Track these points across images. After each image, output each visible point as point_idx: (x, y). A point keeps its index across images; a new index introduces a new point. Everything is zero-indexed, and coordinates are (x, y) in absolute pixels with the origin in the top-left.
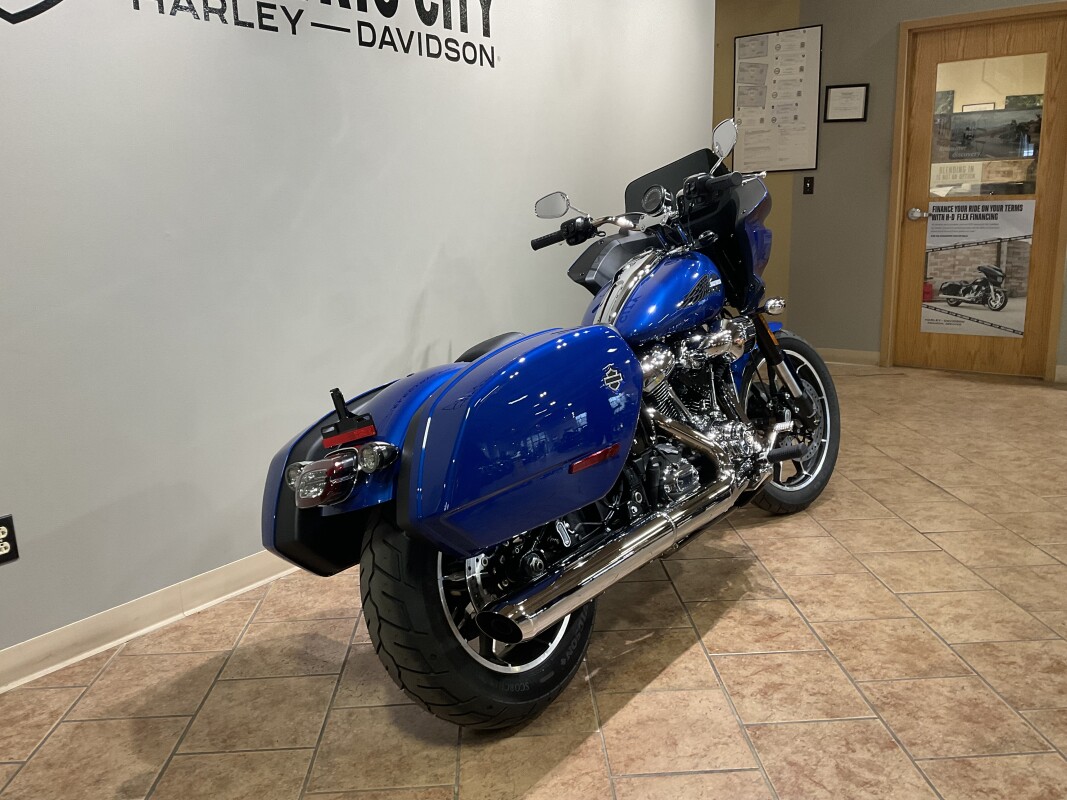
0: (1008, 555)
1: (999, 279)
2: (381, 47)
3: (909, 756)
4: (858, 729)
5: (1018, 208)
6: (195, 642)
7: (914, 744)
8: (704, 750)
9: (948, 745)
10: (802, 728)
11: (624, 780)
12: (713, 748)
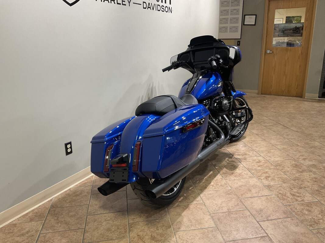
0: (310, 143)
2: (148, 9)
3: (305, 190)
4: (292, 185)
7: (306, 188)
9: (313, 188)
10: (279, 185)
11: (243, 199)
12: (260, 191)
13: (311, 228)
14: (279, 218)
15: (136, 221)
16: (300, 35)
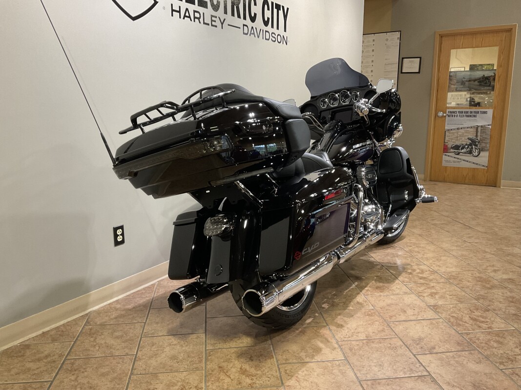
0: (506, 250)
1: (477, 143)
2: (250, 35)
3: (495, 313)
4: (472, 306)
5: (485, 113)
7: (496, 310)
8: (417, 313)
9: (507, 310)
10: (451, 306)
11: (392, 323)
12: (420, 312)
13: (502, 367)
14: (450, 351)
15: (218, 347)
16: (491, 88)
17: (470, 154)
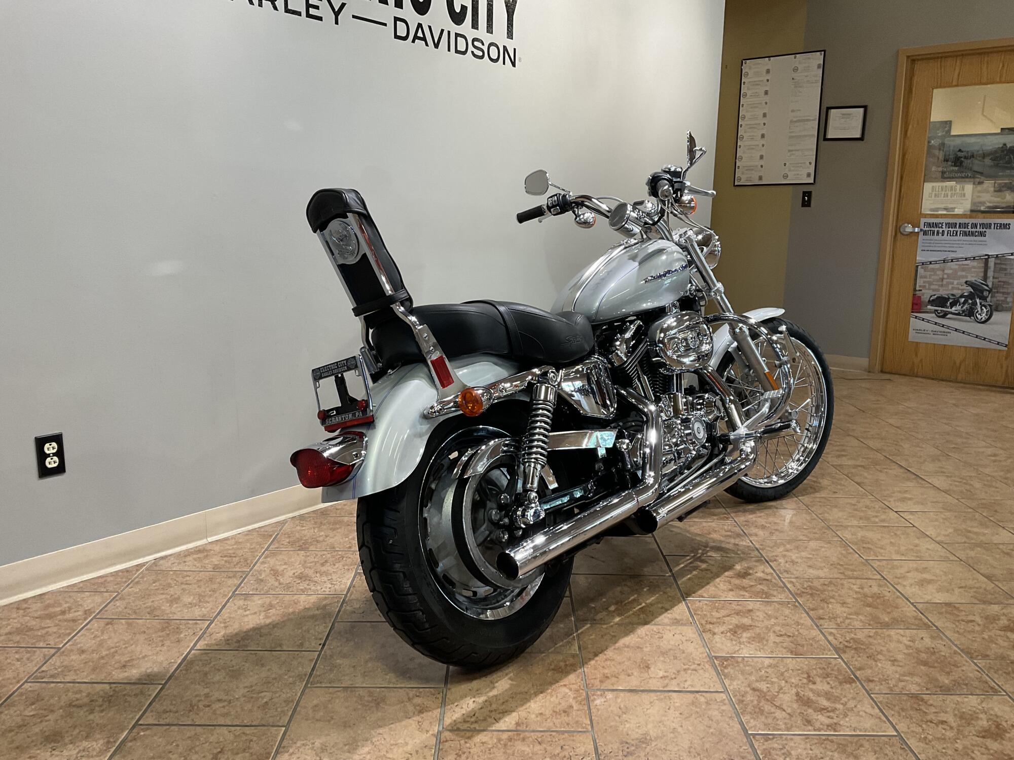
0: (976, 533)
1: (986, 293)
2: (413, 41)
3: (866, 690)
4: (821, 666)
5: (1006, 226)
6: (217, 563)
7: (872, 681)
8: (674, 673)
9: (901, 684)
10: (767, 662)
11: (599, 693)
12: (682, 673)
17: (970, 317)
